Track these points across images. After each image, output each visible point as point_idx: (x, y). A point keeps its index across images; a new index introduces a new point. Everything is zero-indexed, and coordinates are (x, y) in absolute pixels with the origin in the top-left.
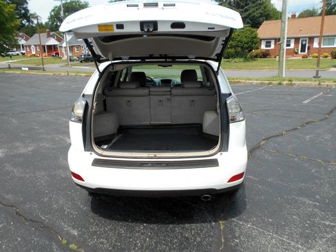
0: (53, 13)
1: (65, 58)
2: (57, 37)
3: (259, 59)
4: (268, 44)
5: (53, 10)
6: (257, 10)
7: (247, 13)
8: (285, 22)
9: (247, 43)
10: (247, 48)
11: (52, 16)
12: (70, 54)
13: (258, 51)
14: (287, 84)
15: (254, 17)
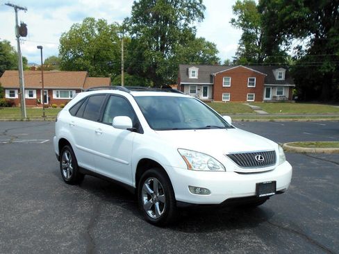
3: (5, 108)
4: (12, 94)
13: (3, 100)
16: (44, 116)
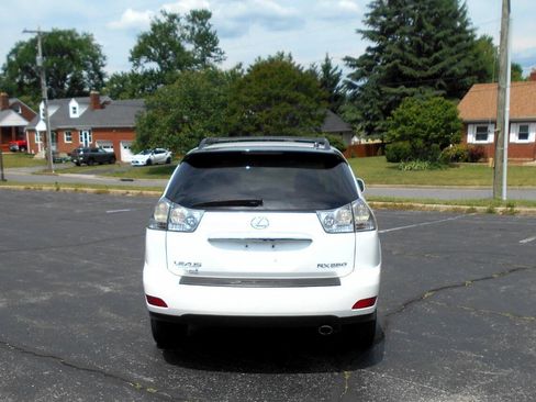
0: (13, 59)
1: (41, 154)
2: (23, 109)
4: (482, 134)
5: (14, 52)
6: (459, 60)
7: (440, 66)
8: (505, 90)
9: (436, 130)
10: (436, 140)
11: (10, 64)
12: (53, 148)
13: (460, 147)
14: (504, 213)
15: (452, 75)
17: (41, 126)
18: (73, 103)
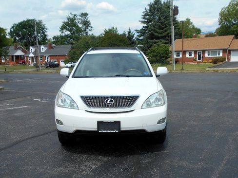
4: (178, 55)
9: (163, 54)
10: (163, 57)
16: (182, 69)
17: (31, 55)
18: (42, 47)
